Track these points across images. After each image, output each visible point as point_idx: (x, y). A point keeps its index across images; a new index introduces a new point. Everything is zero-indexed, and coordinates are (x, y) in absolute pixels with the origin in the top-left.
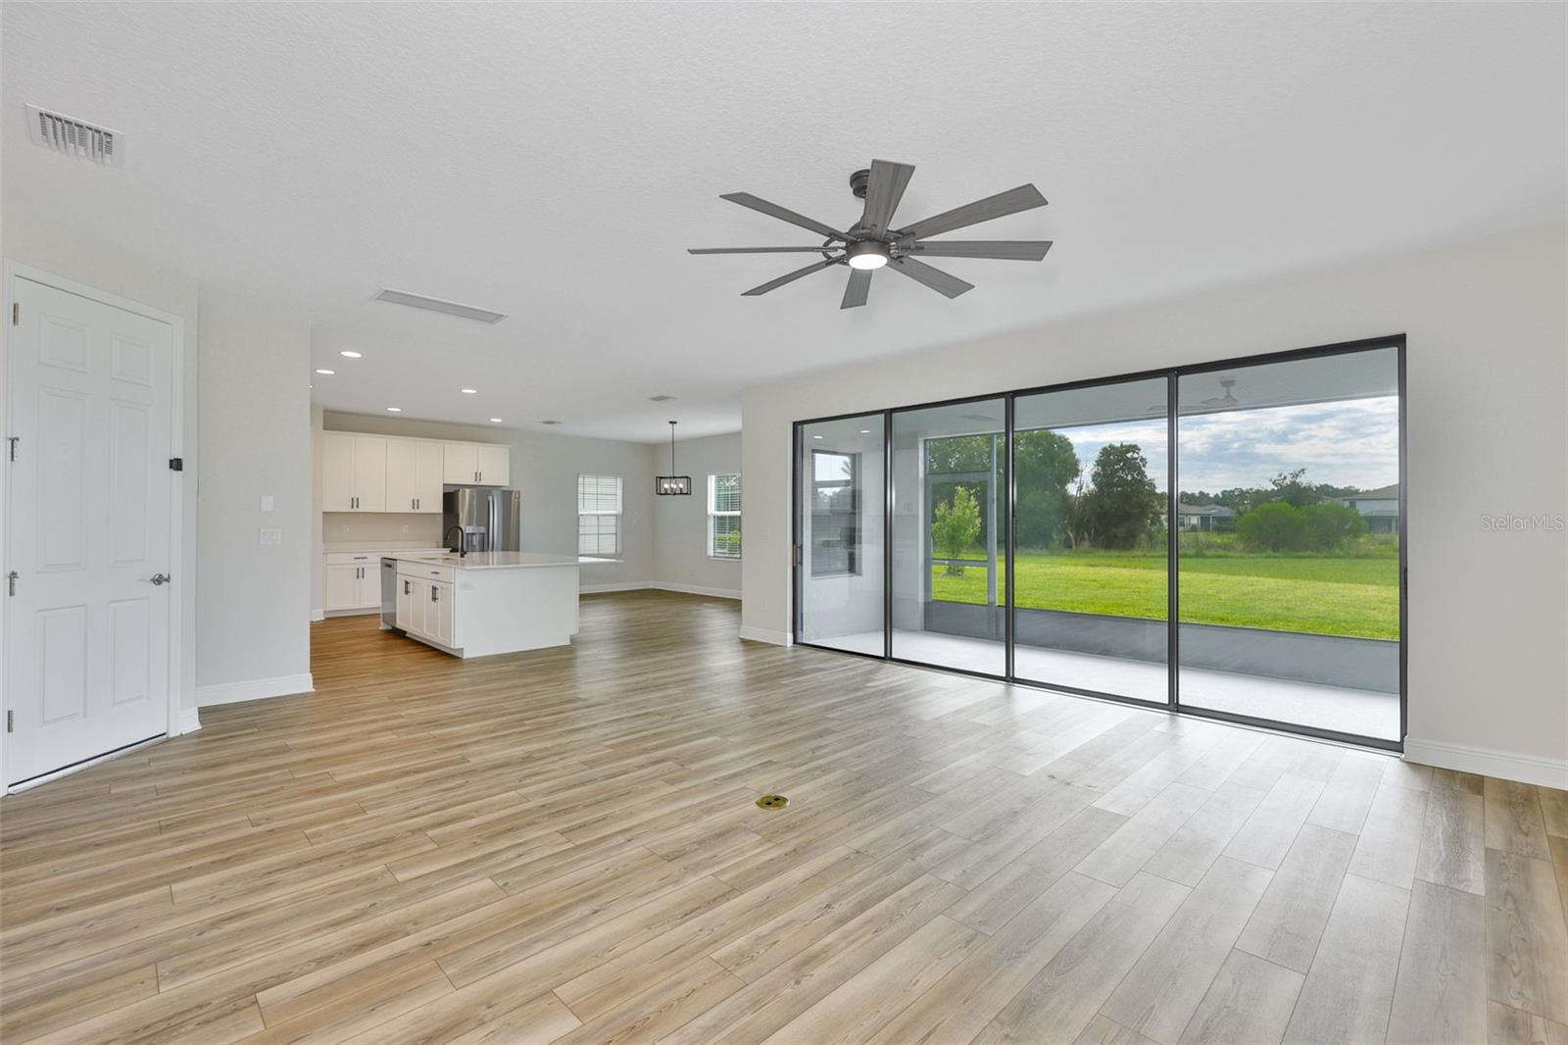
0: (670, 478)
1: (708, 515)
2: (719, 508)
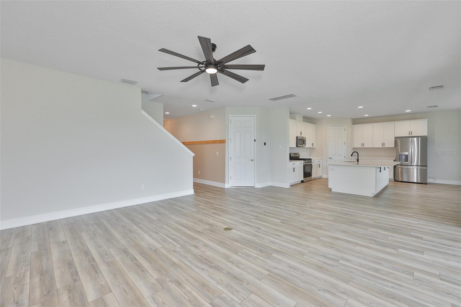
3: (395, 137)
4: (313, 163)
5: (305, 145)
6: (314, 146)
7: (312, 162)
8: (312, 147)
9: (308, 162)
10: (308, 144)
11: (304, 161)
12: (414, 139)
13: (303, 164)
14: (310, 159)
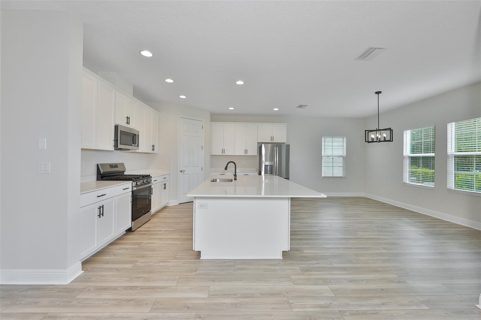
0: (376, 130)
1: (404, 156)
2: (413, 152)
3: (258, 143)
4: (154, 183)
5: (138, 146)
6: (156, 151)
7: (152, 182)
8: (151, 151)
9: (144, 184)
10: (144, 145)
11: (134, 184)
13: (130, 190)
14: (148, 176)
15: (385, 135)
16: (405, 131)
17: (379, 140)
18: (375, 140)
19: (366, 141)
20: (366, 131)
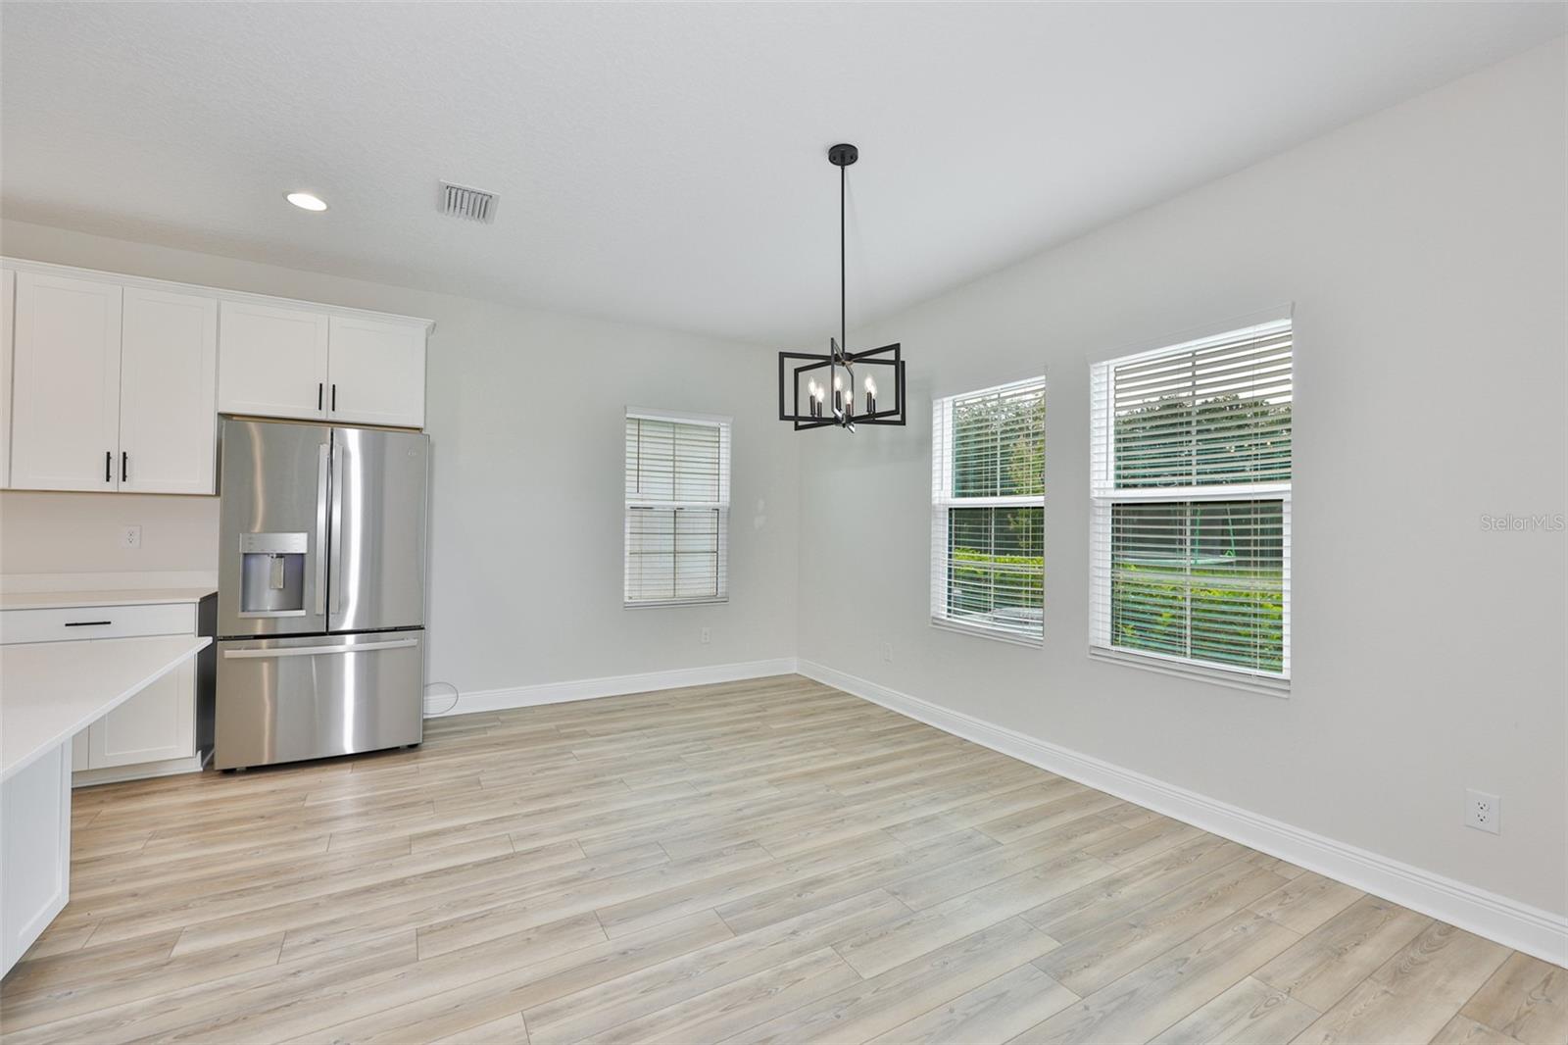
0: (833, 360)
1: (935, 507)
2: (963, 488)
3: (220, 416)
12: (344, 439)
15: (870, 385)
16: (939, 401)
17: (844, 411)
18: (827, 413)
19: (783, 417)
20: (783, 356)
